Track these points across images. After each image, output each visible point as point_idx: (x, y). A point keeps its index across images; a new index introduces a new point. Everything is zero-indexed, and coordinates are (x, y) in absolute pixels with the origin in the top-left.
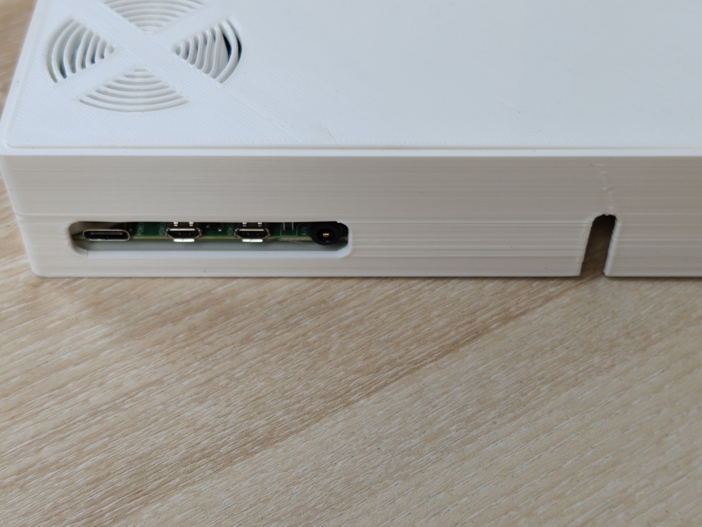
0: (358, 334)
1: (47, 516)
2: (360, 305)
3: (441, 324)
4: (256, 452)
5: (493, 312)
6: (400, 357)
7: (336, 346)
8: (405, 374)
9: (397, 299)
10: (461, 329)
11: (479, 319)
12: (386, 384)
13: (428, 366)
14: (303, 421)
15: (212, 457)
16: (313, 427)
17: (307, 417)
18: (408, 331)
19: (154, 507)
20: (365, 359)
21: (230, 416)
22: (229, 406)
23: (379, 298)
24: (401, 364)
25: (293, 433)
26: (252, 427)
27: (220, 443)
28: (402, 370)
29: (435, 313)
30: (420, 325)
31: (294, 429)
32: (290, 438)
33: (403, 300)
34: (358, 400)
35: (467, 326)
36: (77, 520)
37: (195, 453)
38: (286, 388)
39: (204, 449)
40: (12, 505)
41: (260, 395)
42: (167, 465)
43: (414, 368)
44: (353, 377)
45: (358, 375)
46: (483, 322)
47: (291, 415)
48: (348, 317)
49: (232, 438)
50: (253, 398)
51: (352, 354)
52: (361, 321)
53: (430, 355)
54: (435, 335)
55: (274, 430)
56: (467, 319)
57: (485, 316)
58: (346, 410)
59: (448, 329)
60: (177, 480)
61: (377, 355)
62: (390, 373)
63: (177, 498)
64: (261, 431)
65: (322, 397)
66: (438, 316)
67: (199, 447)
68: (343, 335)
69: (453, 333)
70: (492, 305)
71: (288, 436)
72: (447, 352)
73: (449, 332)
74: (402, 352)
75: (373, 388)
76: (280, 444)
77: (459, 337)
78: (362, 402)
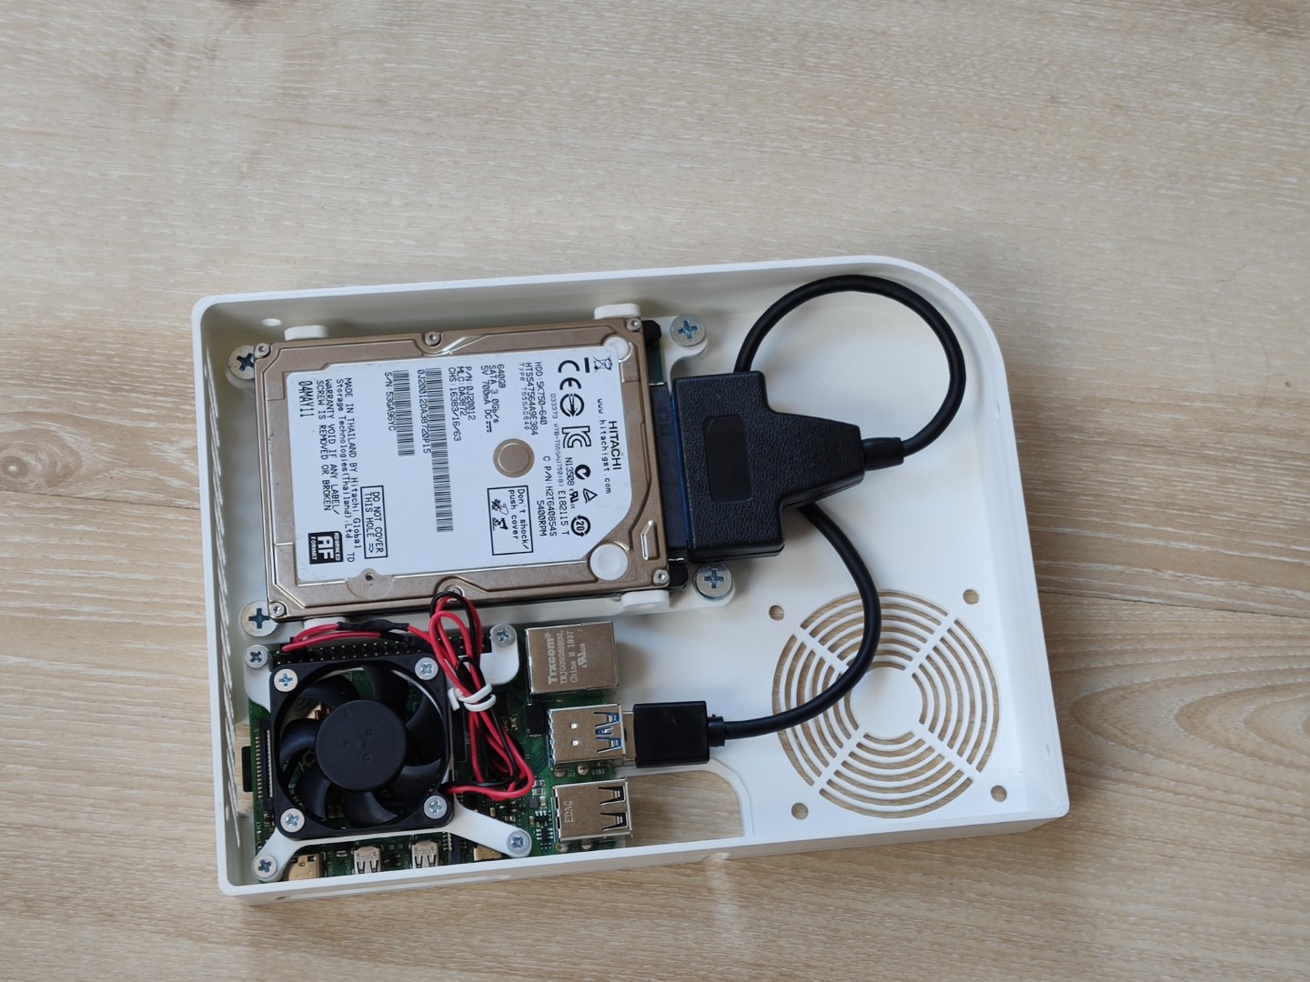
0: (495, 916)
1: (215, 912)
2: (514, 893)
3: (555, 950)
4: (361, 959)
5: (597, 968)
6: (505, 957)
7: (472, 915)
8: (497, 972)
9: (543, 907)
10: (563, 965)
11: (582, 966)
12: (478, 971)
13: (517, 978)
14: (406, 958)
15: (334, 943)
16: (409, 968)
17: (411, 957)
18: (528, 939)
19: (277, 953)
20: (483, 941)
21: (366, 920)
22: (371, 911)
23: (531, 896)
24: (502, 963)
25: (394, 962)
26: (374, 938)
27: (346, 936)
28: (499, 968)
29: (558, 938)
30: (540, 940)
31: (396, 960)
32: (389, 965)
33: (546, 911)
34: (452, 969)
35: (570, 966)
36: (230, 928)
37: (327, 932)
38: (416, 924)
39: (333, 933)
40: (201, 888)
41: (395, 917)
42: (305, 928)
43: (507, 973)
44: (464, 948)
45: (468, 950)
46: (583, 970)
47: (403, 948)
48: (499, 897)
49: (356, 937)
50: (391, 917)
51: (477, 930)
52: (505, 907)
53: (526, 970)
54: (542, 956)
55: (385, 951)
56: (575, 960)
57: (588, 967)
58: (439, 971)
59: (556, 958)
60: (303, 944)
61: (492, 943)
62: (489, 964)
63: (295, 956)
64: (376, 945)
65: (432, 949)
66: (558, 942)
67: (332, 929)
68: (483, 910)
69: (555, 964)
70: (601, 961)
71: (390, 962)
72: (540, 976)
73: (554, 961)
74: (511, 953)
75: (468, 967)
76: (380, 964)
77: (557, 970)
78: (453, 972)
